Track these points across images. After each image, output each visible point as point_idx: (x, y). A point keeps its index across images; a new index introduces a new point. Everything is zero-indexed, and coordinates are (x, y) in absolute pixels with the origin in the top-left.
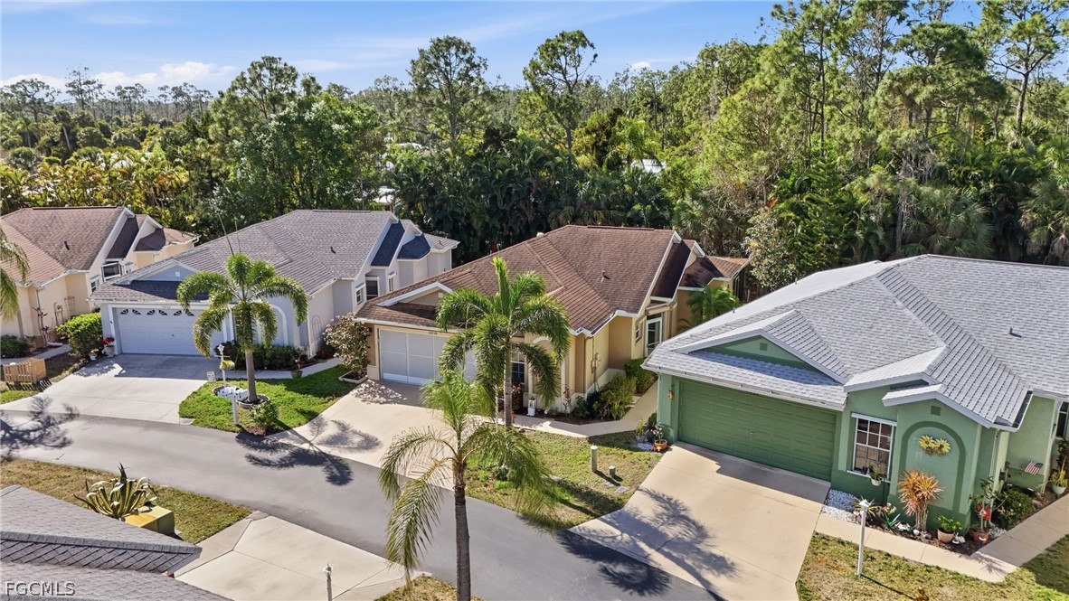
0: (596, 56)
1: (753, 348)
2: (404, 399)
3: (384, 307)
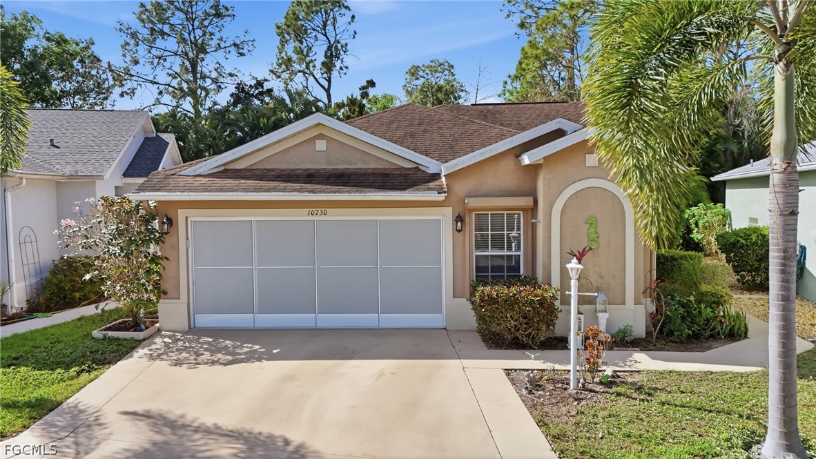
2: (275, 351)
3: (198, 176)
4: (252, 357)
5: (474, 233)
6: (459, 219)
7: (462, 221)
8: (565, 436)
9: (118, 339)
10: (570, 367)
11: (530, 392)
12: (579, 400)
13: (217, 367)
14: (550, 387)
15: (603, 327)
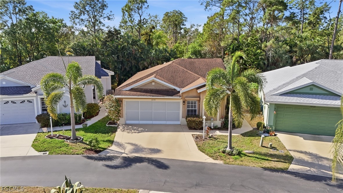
0: (148, 6)
1: (307, 90)
2: (146, 130)
3: (126, 91)
4: (142, 131)
5: (187, 104)
6: (184, 102)
7: (185, 103)
8: (200, 146)
9: (112, 127)
10: (203, 134)
11: (196, 139)
12: (204, 141)
13: (136, 134)
14: (200, 138)
15: (212, 125)
